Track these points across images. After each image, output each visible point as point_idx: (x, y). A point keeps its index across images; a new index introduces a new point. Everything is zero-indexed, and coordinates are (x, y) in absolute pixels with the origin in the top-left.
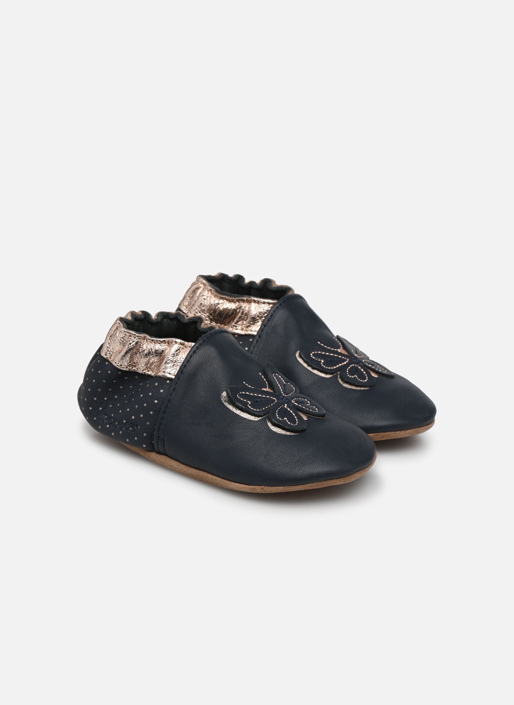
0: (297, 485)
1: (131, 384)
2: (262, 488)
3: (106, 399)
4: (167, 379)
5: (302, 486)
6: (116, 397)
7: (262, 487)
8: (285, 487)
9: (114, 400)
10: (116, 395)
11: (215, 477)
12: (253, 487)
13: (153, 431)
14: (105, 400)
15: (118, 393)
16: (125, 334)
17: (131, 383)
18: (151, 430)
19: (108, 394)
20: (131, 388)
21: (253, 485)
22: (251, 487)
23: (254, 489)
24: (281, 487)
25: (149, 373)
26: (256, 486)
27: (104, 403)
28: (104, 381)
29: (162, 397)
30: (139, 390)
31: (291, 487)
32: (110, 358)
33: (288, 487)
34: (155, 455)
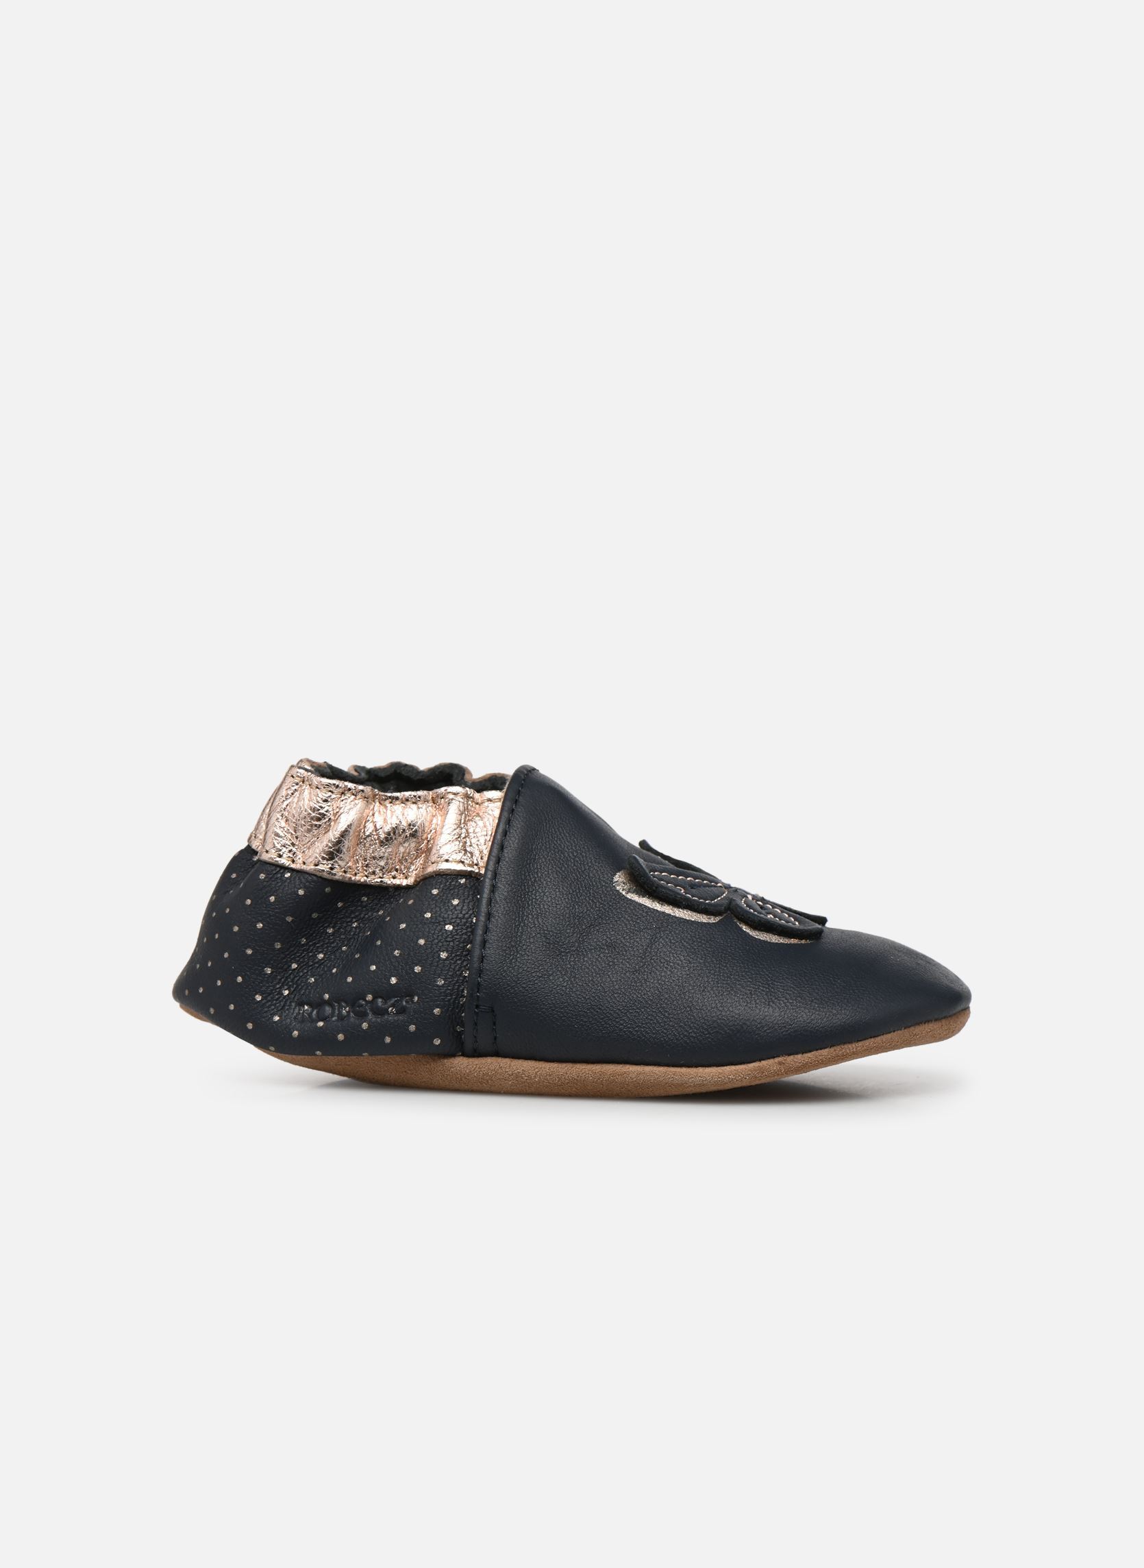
0: (860, 1041)
1: (354, 918)
2: (780, 1063)
3: (294, 966)
4: (458, 875)
5: (872, 1039)
6: (321, 956)
7: (780, 1059)
8: (835, 1048)
9: (317, 965)
10: (320, 953)
11: (648, 1069)
12: (756, 1064)
13: (456, 998)
14: (294, 969)
15: (322, 946)
16: (330, 791)
17: (353, 916)
18: (451, 995)
19: (298, 955)
20: (356, 928)
21: (754, 1062)
22: (751, 1065)
23: (761, 1070)
24: (827, 1050)
25: (397, 882)
26: (762, 1062)
27: (292, 976)
28: (289, 919)
29: (461, 916)
30: (387, 920)
31: (850, 1046)
32: (293, 861)
33: (842, 1047)
34: (467, 1061)
